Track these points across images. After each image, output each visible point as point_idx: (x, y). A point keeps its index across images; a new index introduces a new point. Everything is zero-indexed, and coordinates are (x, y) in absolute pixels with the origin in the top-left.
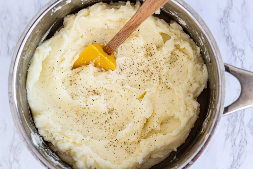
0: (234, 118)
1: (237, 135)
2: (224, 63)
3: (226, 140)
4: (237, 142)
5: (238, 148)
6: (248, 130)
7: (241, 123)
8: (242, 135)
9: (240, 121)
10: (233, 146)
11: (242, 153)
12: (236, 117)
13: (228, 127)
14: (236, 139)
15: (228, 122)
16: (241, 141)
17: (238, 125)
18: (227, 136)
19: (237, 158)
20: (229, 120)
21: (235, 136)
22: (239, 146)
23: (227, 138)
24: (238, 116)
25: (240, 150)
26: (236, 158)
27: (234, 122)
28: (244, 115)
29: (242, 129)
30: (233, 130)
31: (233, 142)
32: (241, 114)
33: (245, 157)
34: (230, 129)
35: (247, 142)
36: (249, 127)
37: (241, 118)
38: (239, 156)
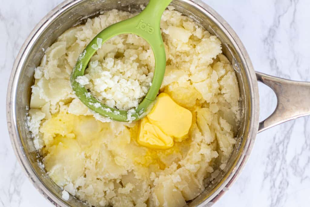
0: (274, 155)
1: (278, 175)
3: (264, 180)
4: (277, 184)
5: (278, 191)
6: (290, 171)
7: (282, 161)
8: (283, 175)
9: (281, 158)
10: (271, 187)
11: (282, 196)
12: (277, 154)
13: (267, 165)
14: (276, 179)
15: (267, 159)
16: (281, 183)
17: (278, 163)
18: (266, 176)
19: (277, 202)
20: (268, 157)
21: (274, 177)
22: (279, 188)
23: (265, 178)
24: (279, 152)
25: (280, 192)
26: (275, 201)
27: (274, 160)
28: (286, 152)
29: (283, 169)
30: (273, 170)
31: (272, 182)
32: (283, 151)
33: (285, 201)
34: (270, 168)
35: (288, 184)
36: (292, 166)
37: (283, 155)
38: (278, 200)
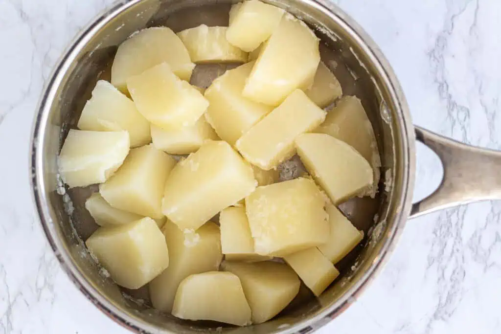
0: (444, 229)
1: (449, 260)
2: (415, 126)
3: (427, 268)
4: (448, 273)
5: (450, 284)
6: (468, 254)
7: (456, 239)
8: (457, 261)
9: (454, 235)
10: (439, 279)
11: (455, 293)
12: (448, 229)
13: (433, 245)
14: (446, 267)
15: (434, 236)
16: (454, 272)
17: (450, 242)
18: (431, 261)
19: (447, 301)
20: (435, 232)
21: (444, 263)
22: (451, 280)
23: (430, 265)
24: (451, 226)
25: (453, 287)
26: (444, 301)
27: (444, 237)
28: (462, 225)
29: (458, 250)
30: (443, 251)
31: (441, 273)
32: (457, 224)
33: (460, 300)
34: (437, 249)
35: (465, 273)
36: (471, 248)
37: (458, 230)
38: (449, 298)
